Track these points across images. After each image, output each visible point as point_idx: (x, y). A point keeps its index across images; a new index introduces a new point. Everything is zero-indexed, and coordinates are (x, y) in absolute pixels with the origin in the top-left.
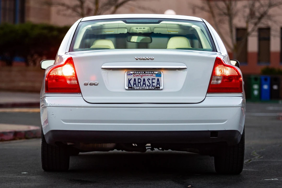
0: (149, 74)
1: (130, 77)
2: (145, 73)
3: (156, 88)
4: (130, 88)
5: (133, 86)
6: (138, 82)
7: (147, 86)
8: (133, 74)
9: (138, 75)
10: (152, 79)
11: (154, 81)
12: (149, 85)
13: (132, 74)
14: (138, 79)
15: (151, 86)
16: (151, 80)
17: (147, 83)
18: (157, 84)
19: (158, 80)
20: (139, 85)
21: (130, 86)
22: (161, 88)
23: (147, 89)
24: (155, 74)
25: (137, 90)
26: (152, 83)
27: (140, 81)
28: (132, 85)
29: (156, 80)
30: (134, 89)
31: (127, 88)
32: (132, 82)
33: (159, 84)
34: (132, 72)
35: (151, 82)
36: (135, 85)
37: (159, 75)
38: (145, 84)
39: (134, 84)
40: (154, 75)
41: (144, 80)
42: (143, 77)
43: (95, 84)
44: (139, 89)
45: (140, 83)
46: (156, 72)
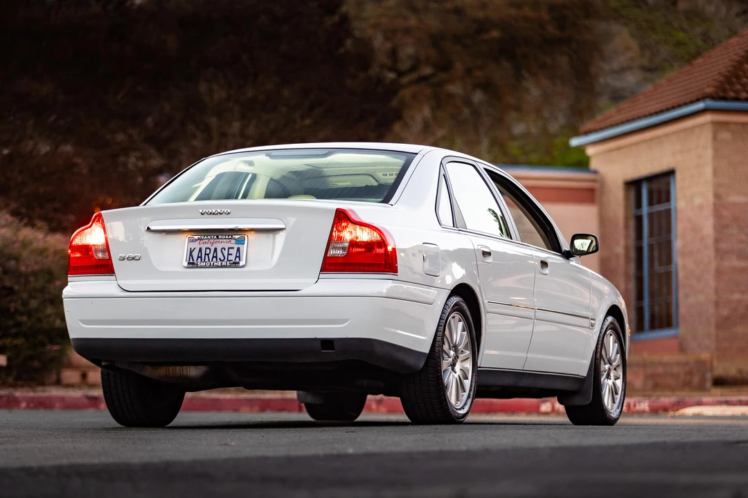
0: (225, 240)
1: (193, 245)
2: (218, 237)
3: (234, 263)
4: (192, 264)
5: (197, 260)
6: (206, 254)
7: (218, 260)
8: (199, 239)
9: (207, 241)
10: (229, 248)
11: (231, 251)
12: (222, 258)
13: (196, 240)
14: (206, 248)
15: (226, 260)
16: (227, 249)
17: (220, 255)
18: (236, 257)
19: (238, 249)
20: (207, 260)
21: (191, 261)
22: (242, 263)
23: (218, 267)
24: (234, 239)
25: (202, 267)
26: (229, 254)
27: (208, 251)
28: (195, 259)
29: (235, 250)
30: (197, 267)
31: (186, 264)
32: (195, 254)
33: (239, 257)
34: (196, 237)
35: (226, 253)
36: (199, 259)
37: (241, 242)
38: (216, 257)
39: (198, 257)
40: (233, 241)
41: (216, 250)
42: (215, 246)
43: (136, 258)
44: (205, 267)
45: (208, 255)
46: (237, 237)
